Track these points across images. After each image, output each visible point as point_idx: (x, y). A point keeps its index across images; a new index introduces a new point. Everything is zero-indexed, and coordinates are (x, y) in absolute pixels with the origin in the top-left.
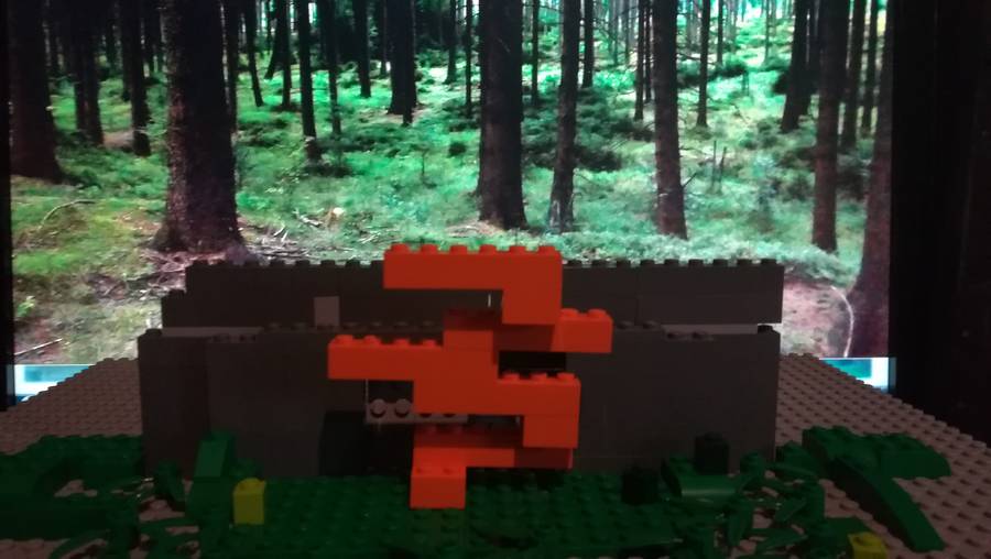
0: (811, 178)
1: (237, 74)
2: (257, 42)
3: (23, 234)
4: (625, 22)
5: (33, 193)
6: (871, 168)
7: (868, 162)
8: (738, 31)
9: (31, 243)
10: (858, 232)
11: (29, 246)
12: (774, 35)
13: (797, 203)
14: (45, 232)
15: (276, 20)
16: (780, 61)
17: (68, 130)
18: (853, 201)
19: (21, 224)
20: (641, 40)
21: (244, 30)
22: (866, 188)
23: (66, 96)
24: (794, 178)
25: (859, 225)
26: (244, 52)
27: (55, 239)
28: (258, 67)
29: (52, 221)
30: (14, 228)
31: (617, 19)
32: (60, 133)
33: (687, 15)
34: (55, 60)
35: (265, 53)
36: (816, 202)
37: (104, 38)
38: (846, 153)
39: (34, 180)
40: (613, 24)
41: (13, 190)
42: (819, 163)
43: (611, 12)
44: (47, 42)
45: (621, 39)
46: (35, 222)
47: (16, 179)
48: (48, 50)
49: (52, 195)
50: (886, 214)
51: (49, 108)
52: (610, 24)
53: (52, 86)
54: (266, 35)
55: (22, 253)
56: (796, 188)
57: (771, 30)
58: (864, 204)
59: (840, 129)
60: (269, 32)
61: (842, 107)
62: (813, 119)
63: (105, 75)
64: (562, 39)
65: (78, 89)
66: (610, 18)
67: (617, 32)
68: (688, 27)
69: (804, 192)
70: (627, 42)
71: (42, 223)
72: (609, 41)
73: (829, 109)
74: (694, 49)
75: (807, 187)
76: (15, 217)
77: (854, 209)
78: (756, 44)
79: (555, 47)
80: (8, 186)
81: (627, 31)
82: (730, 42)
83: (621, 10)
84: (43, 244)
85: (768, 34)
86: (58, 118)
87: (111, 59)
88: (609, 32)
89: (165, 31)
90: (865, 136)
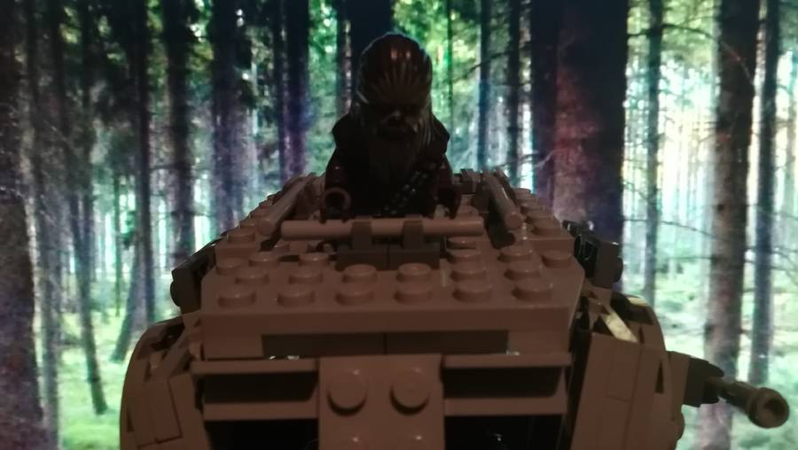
1: (60, 354)
2: (96, 292)
15: (132, 249)
21: (72, 270)
26: (74, 311)
28: (98, 339)
54: (113, 279)
60: (119, 274)
64: (707, 289)
79: (690, 305)
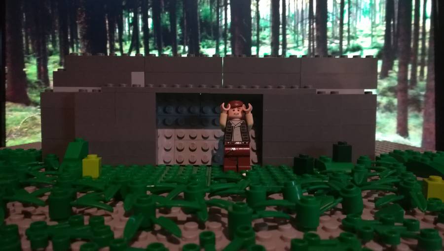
0: (395, 101)
3: (11, 131)
4: (302, 25)
5: (16, 110)
6: (425, 96)
7: (423, 93)
8: (357, 30)
9: (14, 134)
10: (419, 128)
11: (14, 136)
12: (375, 31)
13: (389, 113)
14: (21, 129)
16: (378, 44)
17: (33, 80)
18: (416, 113)
19: (10, 126)
20: (310, 34)
22: (422, 106)
23: (33, 64)
24: (387, 101)
25: (419, 124)
27: (26, 133)
29: (25, 124)
30: (7, 127)
31: (298, 24)
32: (29, 82)
33: (332, 22)
34: (27, 47)
35: (127, 42)
36: (398, 113)
37: (51, 36)
38: (412, 89)
39: (17, 104)
40: (296, 26)
41: (7, 109)
42: (399, 94)
43: (295, 21)
44: (24, 38)
45: (300, 34)
46: (16, 125)
47: (8, 104)
48: (24, 42)
49: (26, 111)
50: (433, 119)
51: (24, 70)
52: (295, 27)
53: (26, 59)
55: (11, 139)
56: (388, 106)
57: (374, 29)
58: (422, 114)
59: (409, 77)
61: (410, 66)
62: (396, 72)
63: (51, 54)
65: (38, 60)
66: (295, 24)
67: (298, 31)
68: (333, 28)
69: (392, 108)
70: (303, 35)
71: (20, 124)
72: (294, 35)
73: (403, 67)
74: (336, 38)
75: (393, 106)
76: (7, 122)
77: (417, 117)
78: (366, 36)
80: (5, 107)
81: (303, 30)
82: (354, 35)
83: (300, 20)
84: (21, 135)
85: (372, 31)
86: (28, 74)
87: (54, 46)
88: (294, 31)
89: (80, 33)
90: (421, 80)
